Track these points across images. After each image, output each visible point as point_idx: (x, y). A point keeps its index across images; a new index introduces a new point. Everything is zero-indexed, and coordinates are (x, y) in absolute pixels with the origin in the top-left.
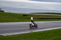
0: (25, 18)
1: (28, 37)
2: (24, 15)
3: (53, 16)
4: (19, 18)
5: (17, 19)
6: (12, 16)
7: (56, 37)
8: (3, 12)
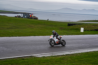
0: (71, 29)
2: (70, 25)
4: (61, 29)
5: (58, 31)
6: (50, 25)
8: (36, 18)
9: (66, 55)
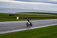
0: (11, 18)
1: (14, 36)
3: (37, 15)
7: (40, 36)
9: (8, 33)
